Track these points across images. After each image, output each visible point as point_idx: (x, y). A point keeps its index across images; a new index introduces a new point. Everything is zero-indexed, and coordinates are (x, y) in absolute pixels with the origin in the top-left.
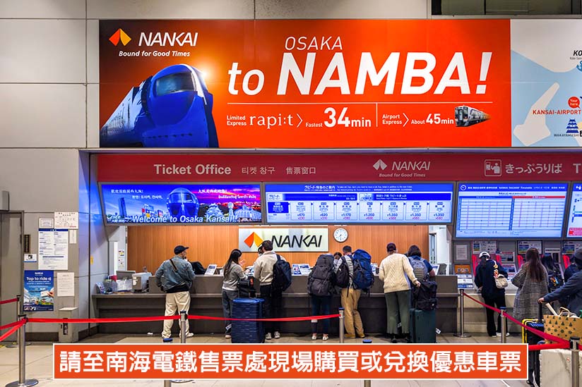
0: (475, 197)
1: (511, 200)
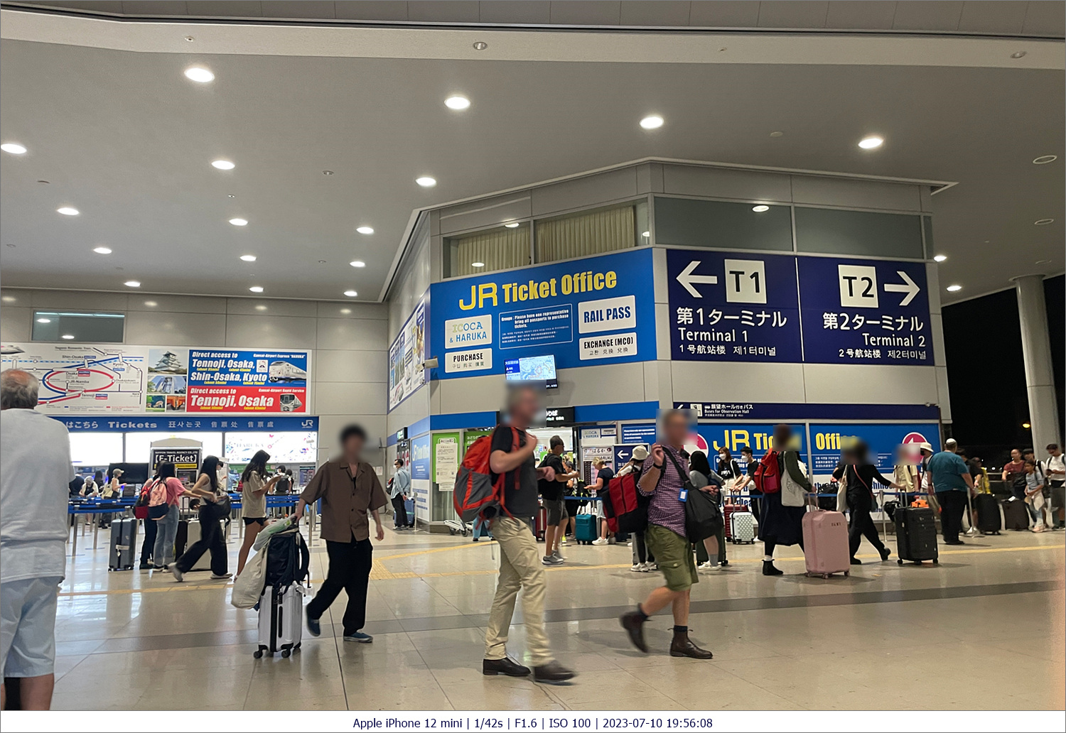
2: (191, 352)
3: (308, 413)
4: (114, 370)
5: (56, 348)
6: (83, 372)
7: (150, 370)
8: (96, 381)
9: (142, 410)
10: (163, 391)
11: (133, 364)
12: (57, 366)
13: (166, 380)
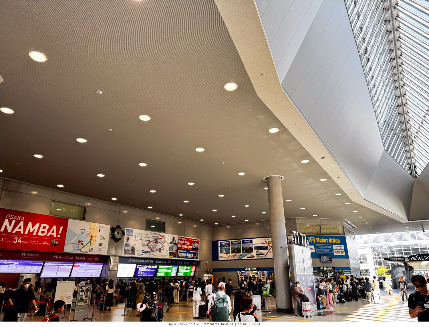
0: (49, 265)
1: (58, 266)
2: (178, 237)
3: (198, 260)
4: (163, 242)
5: (151, 233)
6: (157, 242)
7: (170, 243)
8: (159, 246)
9: (167, 257)
10: (172, 250)
11: (167, 240)
12: (151, 240)
13: (173, 246)
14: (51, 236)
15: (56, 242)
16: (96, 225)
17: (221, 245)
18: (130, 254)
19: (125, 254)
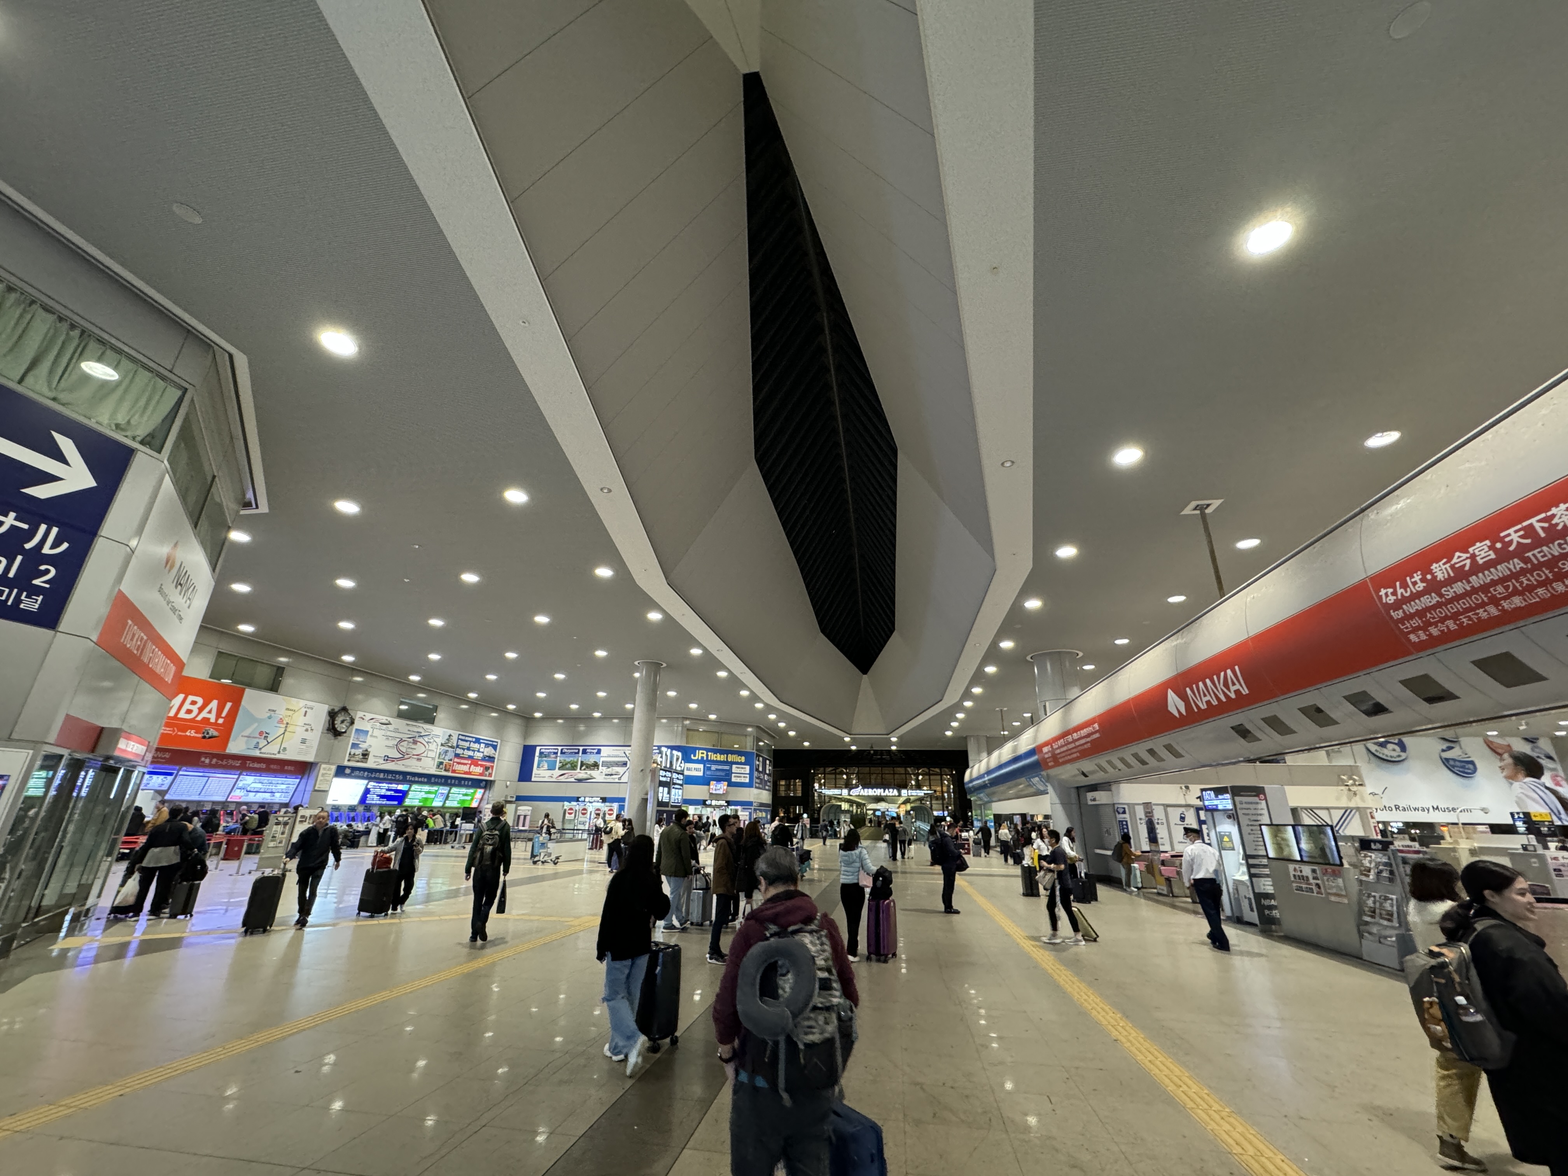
0: (188, 775)
2: (459, 735)
3: (492, 779)
4: (428, 742)
5: (408, 724)
6: (415, 742)
7: (442, 745)
8: (419, 749)
9: (433, 771)
10: (444, 759)
11: (436, 739)
12: (404, 737)
13: (447, 752)
14: (206, 720)
15: (213, 732)
16: (299, 704)
17: (541, 753)
18: (358, 761)
19: (349, 760)
